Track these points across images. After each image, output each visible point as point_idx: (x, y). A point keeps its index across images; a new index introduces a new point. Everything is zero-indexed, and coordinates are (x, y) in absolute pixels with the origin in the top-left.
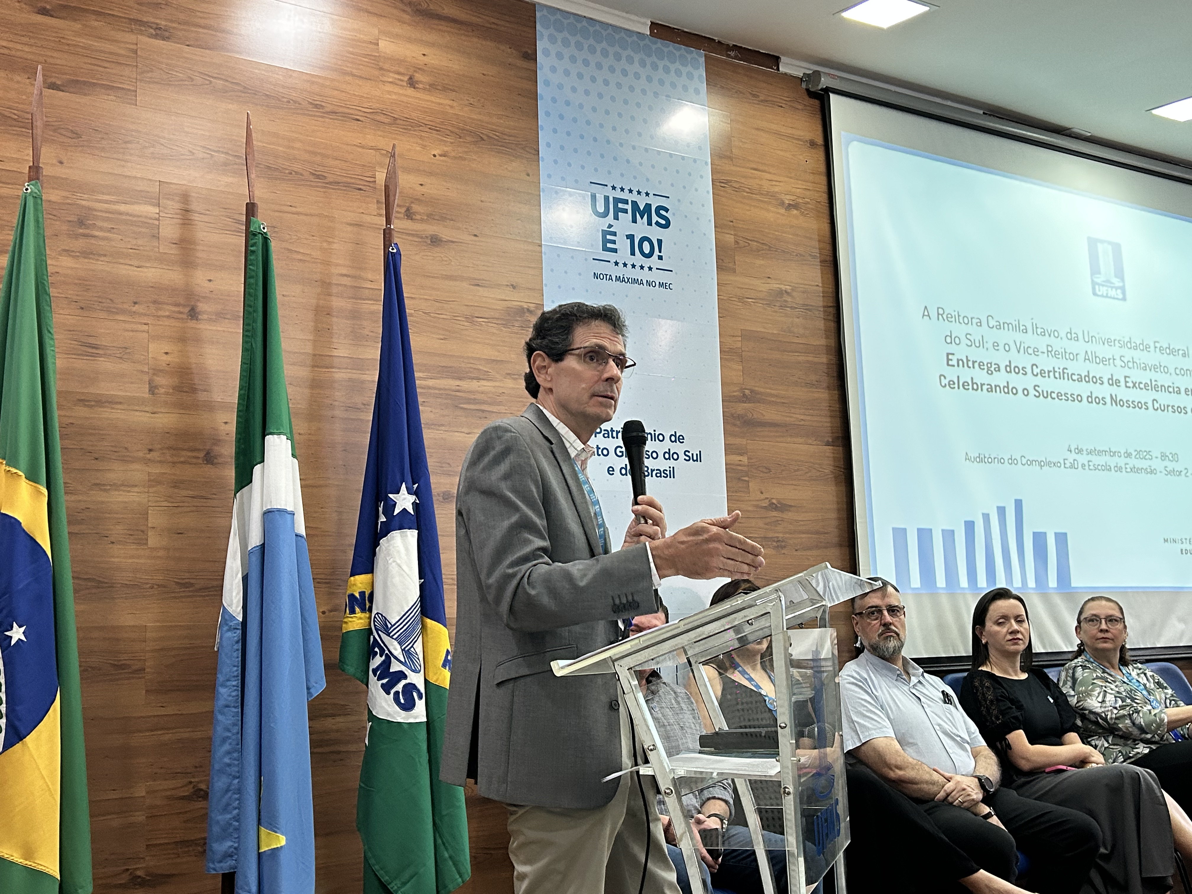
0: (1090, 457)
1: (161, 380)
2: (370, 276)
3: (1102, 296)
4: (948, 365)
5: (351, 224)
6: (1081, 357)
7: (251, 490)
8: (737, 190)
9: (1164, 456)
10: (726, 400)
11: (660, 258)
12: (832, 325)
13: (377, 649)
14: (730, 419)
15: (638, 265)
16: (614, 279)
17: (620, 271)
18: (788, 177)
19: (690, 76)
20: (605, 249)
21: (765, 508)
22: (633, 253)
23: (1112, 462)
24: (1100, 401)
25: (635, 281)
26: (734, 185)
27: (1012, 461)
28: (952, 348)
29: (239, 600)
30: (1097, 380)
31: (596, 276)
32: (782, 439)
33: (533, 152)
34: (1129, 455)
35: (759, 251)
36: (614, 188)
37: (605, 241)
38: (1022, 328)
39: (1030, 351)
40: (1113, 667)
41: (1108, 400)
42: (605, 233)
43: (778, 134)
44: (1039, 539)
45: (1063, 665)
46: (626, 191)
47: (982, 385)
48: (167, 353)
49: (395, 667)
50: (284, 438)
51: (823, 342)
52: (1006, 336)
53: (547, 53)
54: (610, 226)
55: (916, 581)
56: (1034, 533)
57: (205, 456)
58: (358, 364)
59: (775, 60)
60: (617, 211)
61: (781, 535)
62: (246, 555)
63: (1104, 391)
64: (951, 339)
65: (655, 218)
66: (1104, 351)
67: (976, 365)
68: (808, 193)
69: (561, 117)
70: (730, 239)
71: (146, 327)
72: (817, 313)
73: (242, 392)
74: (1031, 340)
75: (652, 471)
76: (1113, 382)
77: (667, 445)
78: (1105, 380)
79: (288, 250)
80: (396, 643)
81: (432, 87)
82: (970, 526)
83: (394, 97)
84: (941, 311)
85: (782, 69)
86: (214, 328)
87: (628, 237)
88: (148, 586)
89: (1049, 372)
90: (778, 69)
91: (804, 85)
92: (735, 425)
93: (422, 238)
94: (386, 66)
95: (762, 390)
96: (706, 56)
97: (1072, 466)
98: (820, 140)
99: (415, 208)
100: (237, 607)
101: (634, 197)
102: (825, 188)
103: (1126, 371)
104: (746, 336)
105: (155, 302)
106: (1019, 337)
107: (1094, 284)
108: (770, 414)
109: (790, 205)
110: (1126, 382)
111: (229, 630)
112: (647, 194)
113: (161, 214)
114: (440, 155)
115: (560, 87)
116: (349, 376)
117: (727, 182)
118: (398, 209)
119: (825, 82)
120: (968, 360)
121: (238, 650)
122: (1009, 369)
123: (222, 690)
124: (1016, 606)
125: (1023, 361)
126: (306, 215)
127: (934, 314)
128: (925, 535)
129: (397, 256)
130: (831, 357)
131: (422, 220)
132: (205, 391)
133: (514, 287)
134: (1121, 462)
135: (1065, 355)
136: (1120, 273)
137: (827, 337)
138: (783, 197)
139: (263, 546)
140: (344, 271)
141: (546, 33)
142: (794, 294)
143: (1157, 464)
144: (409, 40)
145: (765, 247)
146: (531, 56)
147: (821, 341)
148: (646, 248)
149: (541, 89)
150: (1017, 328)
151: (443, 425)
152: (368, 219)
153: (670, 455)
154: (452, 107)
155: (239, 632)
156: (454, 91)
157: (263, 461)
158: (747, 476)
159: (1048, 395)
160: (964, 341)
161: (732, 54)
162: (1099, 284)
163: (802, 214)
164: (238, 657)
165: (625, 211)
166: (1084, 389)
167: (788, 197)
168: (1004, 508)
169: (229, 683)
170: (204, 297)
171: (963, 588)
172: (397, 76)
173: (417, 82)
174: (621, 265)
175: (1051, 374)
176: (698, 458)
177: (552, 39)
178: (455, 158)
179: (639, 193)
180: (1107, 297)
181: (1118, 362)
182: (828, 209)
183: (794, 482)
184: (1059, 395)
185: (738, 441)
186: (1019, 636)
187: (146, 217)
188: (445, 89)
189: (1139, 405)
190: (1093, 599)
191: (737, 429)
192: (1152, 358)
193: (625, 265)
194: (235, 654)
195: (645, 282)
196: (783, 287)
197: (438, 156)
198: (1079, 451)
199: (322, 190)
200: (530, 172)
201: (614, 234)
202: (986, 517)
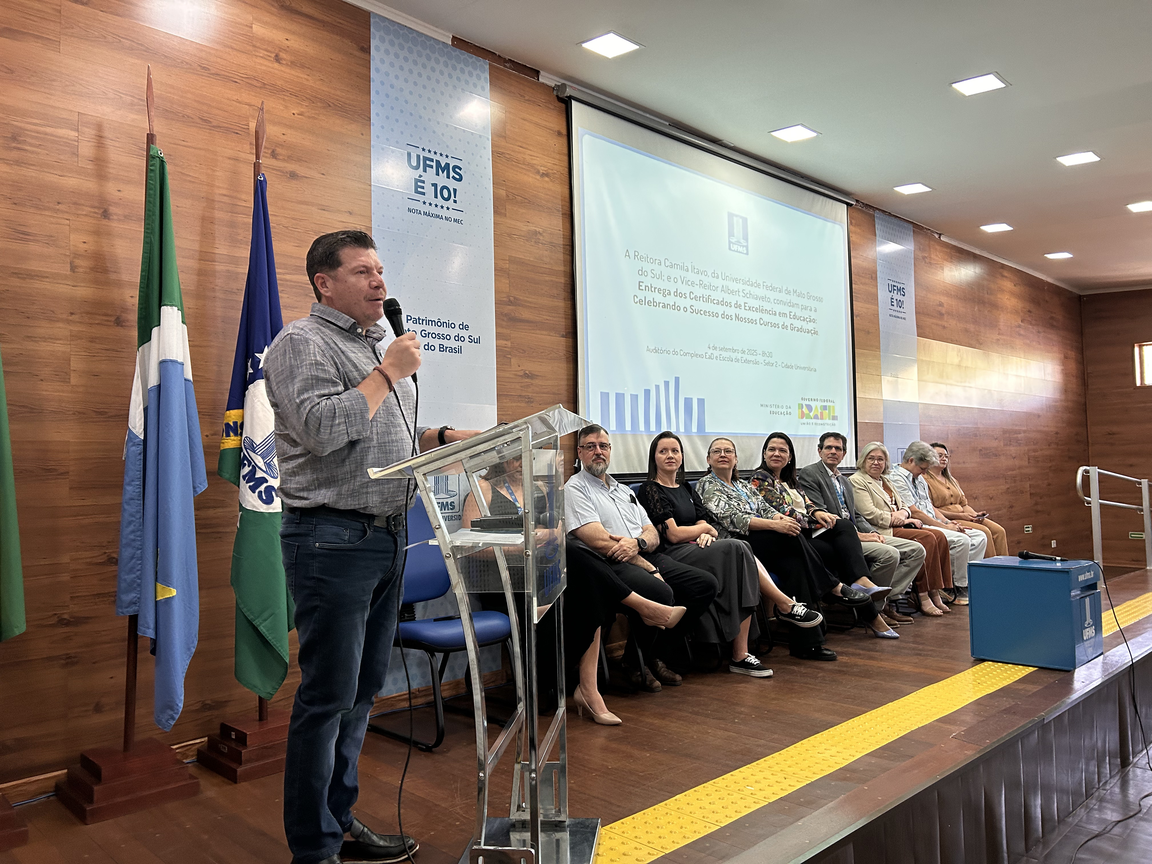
0: (721, 352)
1: (78, 262)
2: (244, 197)
3: (734, 251)
4: (639, 289)
5: (229, 158)
6: (719, 289)
7: (150, 346)
8: (508, 160)
9: (764, 354)
10: (498, 303)
11: (455, 202)
12: (569, 258)
13: (246, 462)
14: (499, 315)
15: (439, 205)
16: (422, 213)
17: (426, 208)
18: (543, 154)
19: (479, 77)
20: (417, 192)
21: (521, 376)
22: (436, 197)
23: (734, 355)
24: (729, 317)
25: (437, 216)
26: (507, 156)
28: (642, 279)
29: (141, 425)
30: (728, 304)
31: (410, 210)
32: (533, 331)
33: (366, 118)
34: (744, 352)
35: (522, 203)
36: (424, 150)
37: (417, 187)
38: (685, 268)
39: (690, 283)
40: (728, 481)
41: (734, 317)
42: (417, 181)
43: (537, 124)
44: (688, 402)
45: (698, 480)
46: (432, 153)
47: (659, 303)
48: (85, 242)
49: (259, 474)
50: (176, 309)
51: (562, 268)
52: (676, 273)
53: (377, 49)
54: (420, 176)
55: (613, 426)
56: (685, 398)
57: (116, 320)
58: (234, 260)
59: (537, 73)
60: (426, 166)
61: (530, 395)
62: (147, 393)
63: (731, 311)
64: (642, 272)
65: (452, 174)
66: (734, 286)
67: (656, 290)
68: (555, 167)
69: (387, 96)
70: (503, 193)
71: (68, 222)
72: (559, 248)
73: (144, 273)
74: (691, 276)
75: (447, 348)
76: (738, 306)
77: (457, 331)
78: (733, 304)
79: (182, 173)
80: (259, 458)
81: (293, 64)
82: (647, 392)
83: (264, 68)
84: (637, 254)
85: (541, 80)
86: (122, 226)
87: (433, 185)
88: (71, 413)
89: (700, 297)
90: (538, 80)
91: (555, 93)
92: (503, 320)
93: (283, 172)
94: (258, 44)
95: (521, 298)
96: (490, 64)
97: (710, 358)
98: (564, 132)
99: (279, 150)
100: (140, 429)
101: (437, 157)
102: (566, 164)
103: (746, 300)
104: (512, 260)
105: (75, 203)
106: (683, 273)
107: (730, 242)
108: (526, 314)
109: (543, 173)
110: (745, 306)
111: (133, 445)
112: (447, 156)
113: (80, 137)
114: (298, 114)
115: (387, 74)
116: (227, 268)
117: (503, 153)
118: (266, 151)
119: (569, 92)
120: (651, 287)
121: (140, 459)
122: (677, 294)
123: (129, 488)
124: (673, 443)
125: (685, 289)
126: (195, 148)
127: (632, 255)
128: (620, 397)
129: (264, 183)
130: (567, 279)
131: (284, 160)
132: (115, 272)
133: (350, 213)
134: (739, 355)
135: (710, 287)
136: (746, 238)
137: (565, 266)
138: (539, 167)
139: (159, 386)
140: (224, 192)
141: (378, 34)
142: (544, 234)
143: (760, 358)
144: (275, 27)
145: (526, 201)
146: (367, 50)
147: (561, 268)
148: (446, 194)
149: (373, 74)
150: (682, 268)
151: (297, 308)
152: (242, 155)
153: (458, 338)
154: (307, 80)
155: (142, 447)
156: (309, 68)
157: (159, 325)
158: (510, 354)
159: (699, 312)
160: (650, 274)
161: (508, 65)
162: (733, 243)
163: (551, 181)
164: (140, 465)
165: (432, 167)
166: (720, 309)
167: (542, 168)
168: (668, 382)
169: (133, 483)
170: (115, 203)
171: (642, 431)
172: (266, 53)
173: (281, 59)
174: (427, 204)
175: (701, 299)
176: (478, 341)
177: (382, 39)
178: (309, 117)
179: (441, 155)
180: (737, 251)
181: (741, 294)
182: (568, 178)
183: (540, 360)
184: (705, 312)
185: (504, 331)
186: (674, 461)
187: (67, 139)
188: (302, 66)
189: (752, 321)
190: (717, 439)
191: (504, 323)
192: (760, 292)
193: (430, 204)
194: (138, 463)
195: (444, 218)
196: (538, 229)
197: (296, 115)
198: (715, 348)
199: (208, 131)
200: (364, 133)
201: (423, 182)
202: (657, 387)
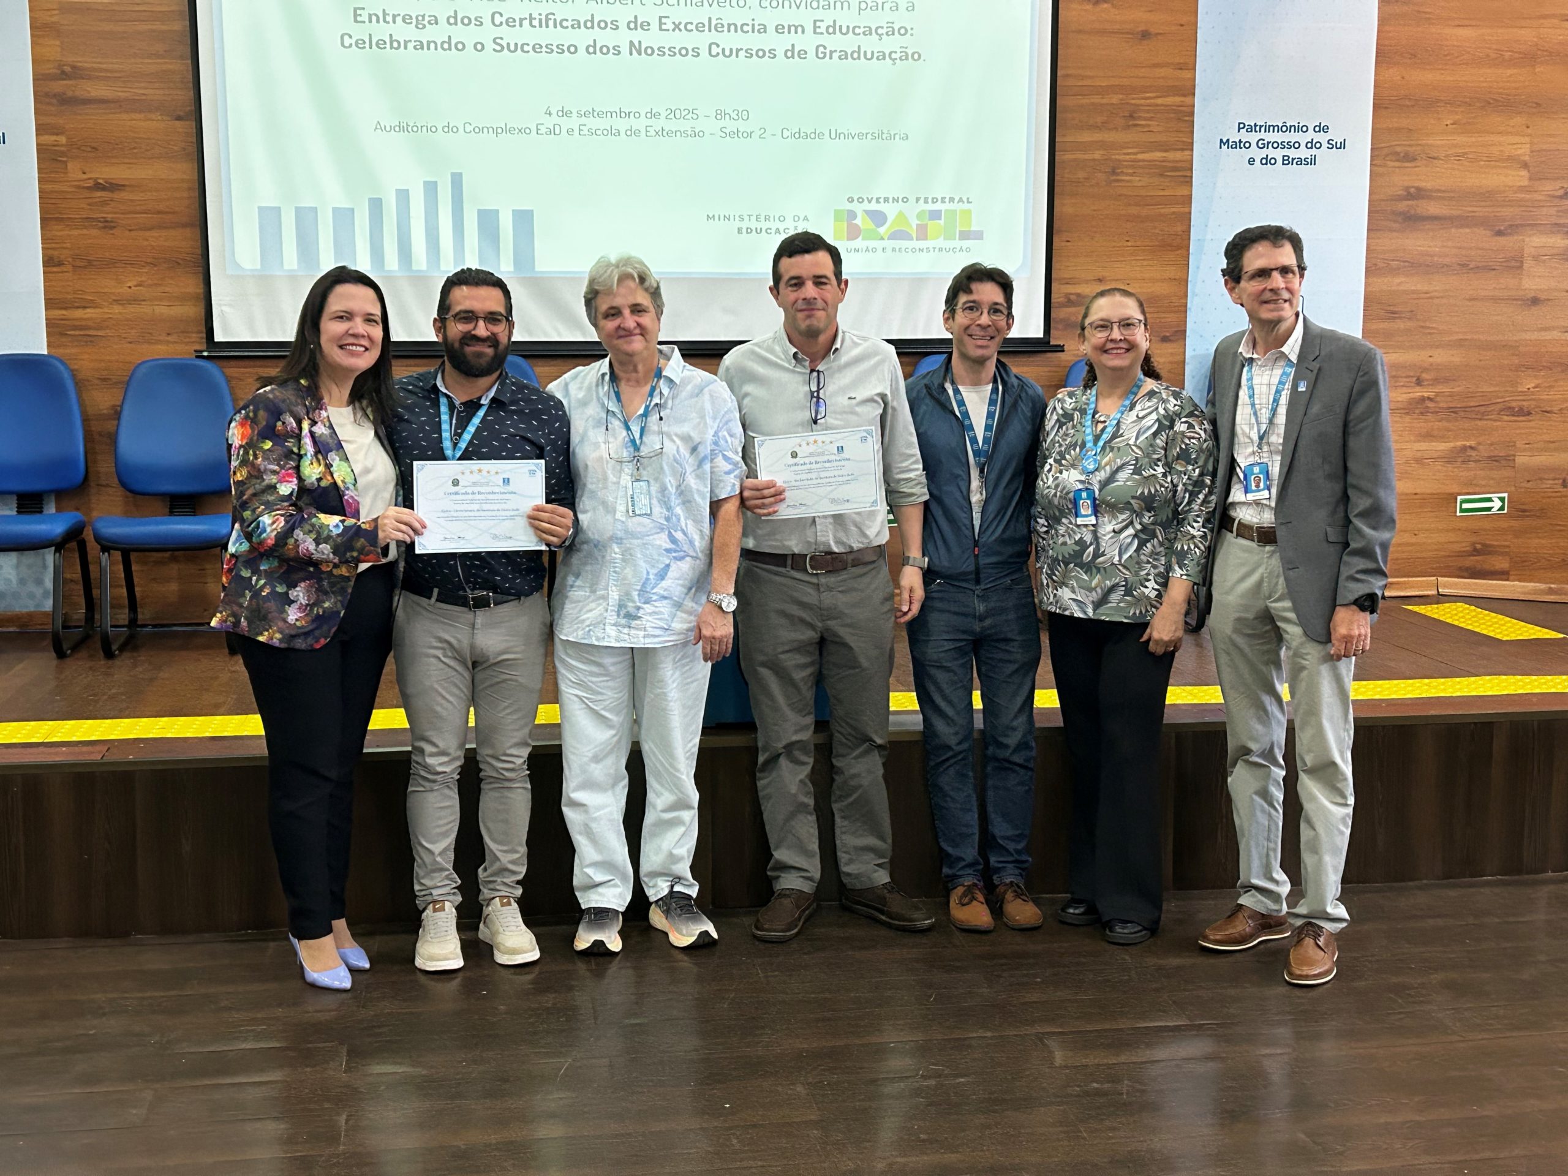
0: (583, 120)
4: (356, 21)
9: (723, 114)
10: (37, 79)
14: (40, 97)
21: (89, 188)
24: (609, 50)
27: (449, 129)
30: (608, 25)
34: (654, 115)
41: (625, 48)
44: (488, 217)
47: (407, 42)
56: (479, 211)
61: (109, 216)
63: (618, 38)
67: (399, 19)
76: (635, 24)
78: (622, 24)
82: (376, 205)
89: (521, 20)
92: (50, 104)
95: (88, 65)
97: (551, 132)
103: (664, 10)
104: (67, 8)
108: (99, 90)
110: (661, 24)
120: (385, 14)
122: (454, 21)
125: (477, 9)
128: (306, 214)
134: (641, 123)
143: (708, 125)
158: (67, 156)
159: (517, 48)
166: (582, 37)
168: (436, 183)
175: (526, 22)
183: (127, 161)
184: (538, 46)
185: (53, 121)
189: (684, 52)
191: (53, 108)
198: (565, 113)
202: (403, 196)
